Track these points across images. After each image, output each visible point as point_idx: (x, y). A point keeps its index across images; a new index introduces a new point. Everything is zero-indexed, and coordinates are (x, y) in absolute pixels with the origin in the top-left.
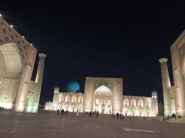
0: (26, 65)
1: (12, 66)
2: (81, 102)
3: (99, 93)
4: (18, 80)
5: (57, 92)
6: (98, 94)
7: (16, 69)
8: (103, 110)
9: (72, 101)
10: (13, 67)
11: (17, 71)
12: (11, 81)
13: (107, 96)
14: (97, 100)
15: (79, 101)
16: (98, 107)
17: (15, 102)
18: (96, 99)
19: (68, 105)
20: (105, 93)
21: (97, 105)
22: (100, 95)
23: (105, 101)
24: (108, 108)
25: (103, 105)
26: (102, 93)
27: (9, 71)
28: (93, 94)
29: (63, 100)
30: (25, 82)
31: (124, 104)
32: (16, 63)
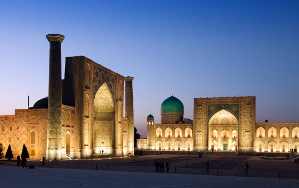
0: (117, 101)
1: (102, 105)
2: (189, 136)
3: (217, 120)
4: (112, 122)
5: (151, 124)
6: (215, 122)
7: (107, 108)
8: (225, 146)
9: (176, 135)
10: (103, 107)
11: (108, 111)
12: (105, 123)
13: (231, 123)
14: (215, 131)
15: (186, 135)
16: (217, 141)
17: (114, 147)
18: (213, 130)
19: (170, 141)
20: (227, 120)
21: (215, 138)
22: (219, 123)
23: (227, 132)
24: (233, 141)
25: (225, 138)
26: (223, 120)
27: (99, 111)
28: (208, 124)
29: (162, 135)
30: (119, 122)
31: (258, 135)
32: (107, 102)
